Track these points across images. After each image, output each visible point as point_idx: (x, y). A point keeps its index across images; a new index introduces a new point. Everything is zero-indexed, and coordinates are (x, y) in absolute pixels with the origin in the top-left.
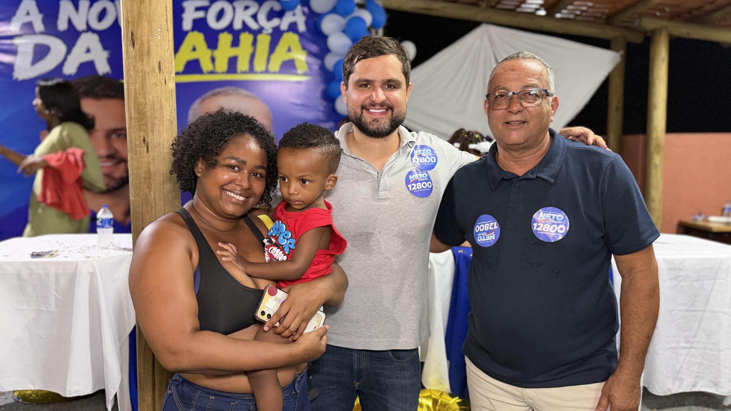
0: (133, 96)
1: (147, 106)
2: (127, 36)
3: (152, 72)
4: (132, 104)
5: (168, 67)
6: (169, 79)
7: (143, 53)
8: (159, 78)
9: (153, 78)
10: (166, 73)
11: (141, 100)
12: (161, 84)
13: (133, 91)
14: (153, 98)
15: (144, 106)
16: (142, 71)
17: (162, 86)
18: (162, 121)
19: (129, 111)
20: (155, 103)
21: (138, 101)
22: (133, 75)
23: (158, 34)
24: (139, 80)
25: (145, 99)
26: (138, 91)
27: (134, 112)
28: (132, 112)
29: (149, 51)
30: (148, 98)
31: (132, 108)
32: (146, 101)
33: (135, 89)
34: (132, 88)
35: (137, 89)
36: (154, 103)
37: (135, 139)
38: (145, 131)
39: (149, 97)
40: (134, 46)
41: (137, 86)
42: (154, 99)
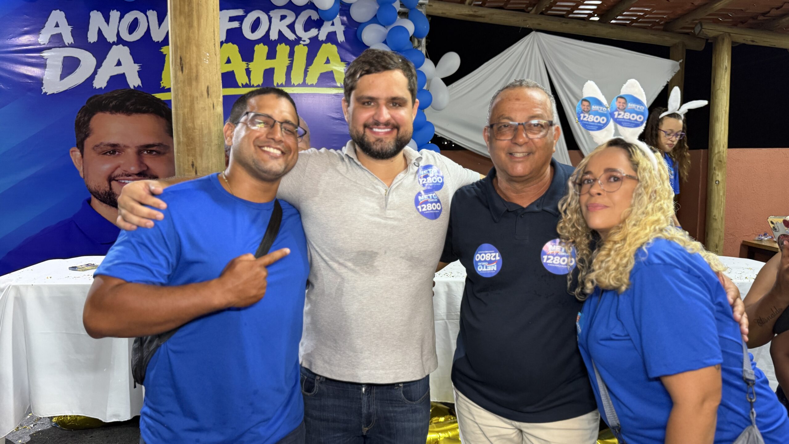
1: (195, 131)
2: (176, 61)
3: (200, 97)
4: (180, 129)
5: (216, 91)
6: (217, 105)
7: (192, 78)
8: (207, 103)
9: (202, 103)
10: (214, 99)
11: (190, 125)
12: (209, 108)
13: (182, 115)
14: (201, 123)
15: (193, 130)
16: (190, 96)
17: (210, 110)
18: (210, 145)
20: (204, 128)
21: (186, 126)
23: (207, 59)
24: (188, 105)
25: (193, 123)
27: (183, 137)
29: (197, 75)
32: (194, 125)
35: (186, 114)
37: (183, 163)
38: (194, 156)
39: (198, 122)
40: (182, 70)
41: (186, 111)
42: (203, 123)
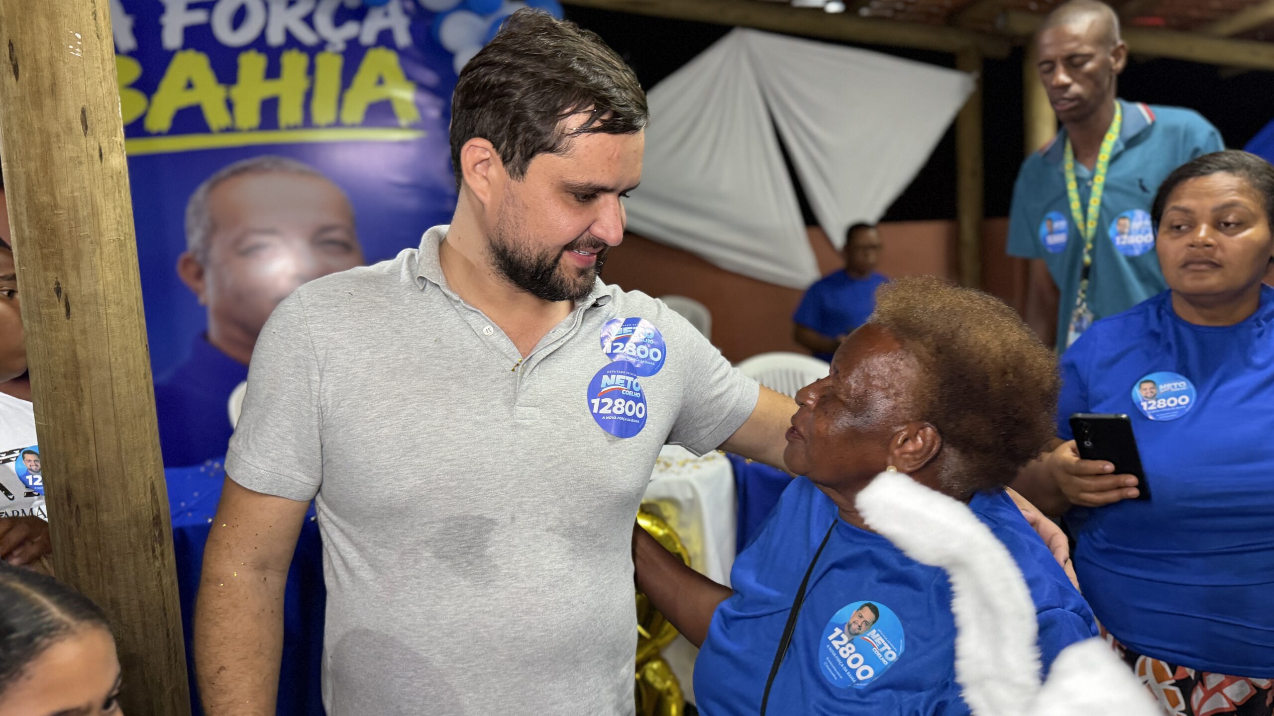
0: (23, 190)
1: (59, 212)
3: (61, 132)
5: (105, 120)
6: (109, 147)
7: (42, 89)
8: (84, 148)
9: (70, 146)
10: (101, 134)
11: (45, 199)
12: (90, 159)
13: (23, 177)
14: (72, 192)
15: (52, 210)
16: (41, 131)
17: (93, 165)
18: (100, 243)
19: (18, 223)
21: (36, 201)
22: (21, 141)
23: (76, 46)
24: (35, 152)
25: (53, 195)
26: (34, 177)
28: (25, 226)
29: (55, 84)
30: (60, 192)
31: (24, 218)
32: (55, 198)
33: (28, 176)
34: (20, 170)
35: (33, 174)
36: (75, 205)
38: (60, 269)
39: (64, 192)
40: (16, 73)
41: (32, 165)
42: (76, 194)
